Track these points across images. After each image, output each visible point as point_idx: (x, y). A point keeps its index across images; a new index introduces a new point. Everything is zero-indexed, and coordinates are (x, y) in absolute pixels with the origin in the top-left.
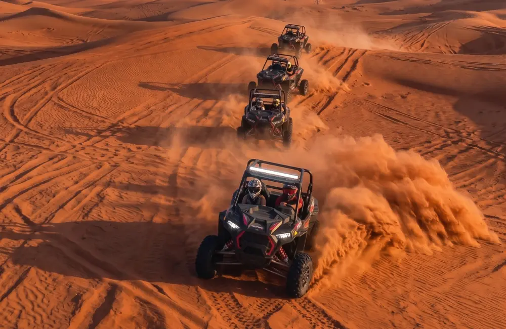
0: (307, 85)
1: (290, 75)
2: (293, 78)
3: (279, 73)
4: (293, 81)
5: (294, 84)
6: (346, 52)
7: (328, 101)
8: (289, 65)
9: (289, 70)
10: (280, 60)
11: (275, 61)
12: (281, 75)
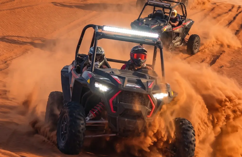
0: (198, 42)
1: (173, 26)
2: (178, 30)
3: (160, 22)
4: (178, 34)
5: (179, 38)
6: (235, 10)
7: (213, 61)
8: (174, 14)
9: (174, 20)
10: (164, 7)
11: (157, 9)
12: (162, 24)
